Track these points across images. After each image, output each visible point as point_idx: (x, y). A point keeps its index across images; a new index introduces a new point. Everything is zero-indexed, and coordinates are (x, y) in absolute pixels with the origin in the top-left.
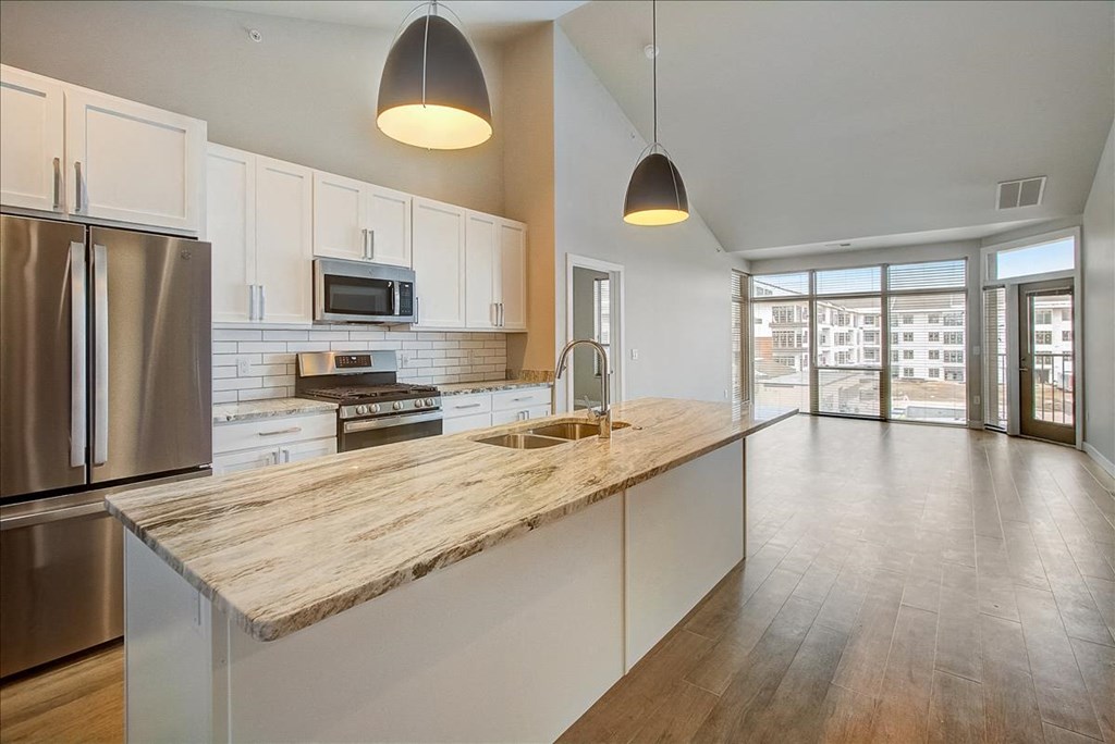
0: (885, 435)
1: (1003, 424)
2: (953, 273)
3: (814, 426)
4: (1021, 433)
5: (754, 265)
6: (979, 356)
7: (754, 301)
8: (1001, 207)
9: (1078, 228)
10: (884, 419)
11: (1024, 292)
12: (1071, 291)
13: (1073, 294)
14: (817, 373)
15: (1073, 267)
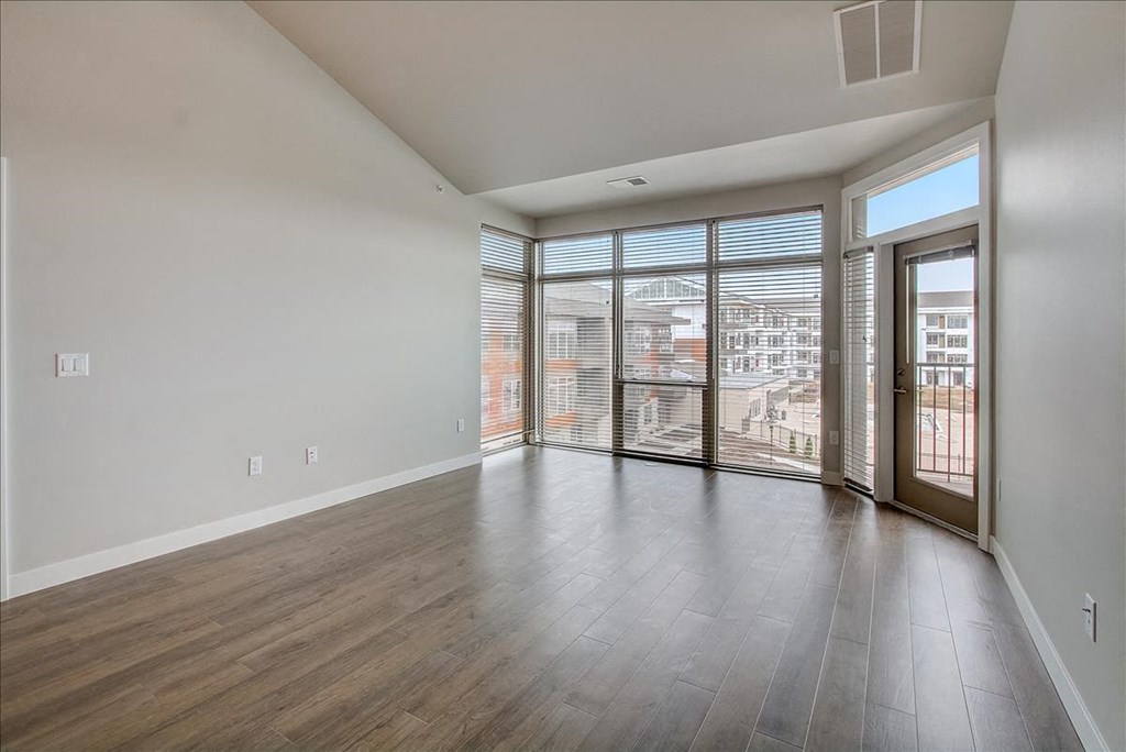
0: (710, 486)
1: (870, 483)
2: (805, 232)
3: (618, 469)
4: (896, 498)
5: (539, 226)
6: (839, 365)
7: (544, 279)
8: (850, 80)
9: (987, 124)
10: (707, 464)
11: (902, 256)
12: (973, 248)
13: (977, 254)
14: (621, 388)
15: (977, 203)
